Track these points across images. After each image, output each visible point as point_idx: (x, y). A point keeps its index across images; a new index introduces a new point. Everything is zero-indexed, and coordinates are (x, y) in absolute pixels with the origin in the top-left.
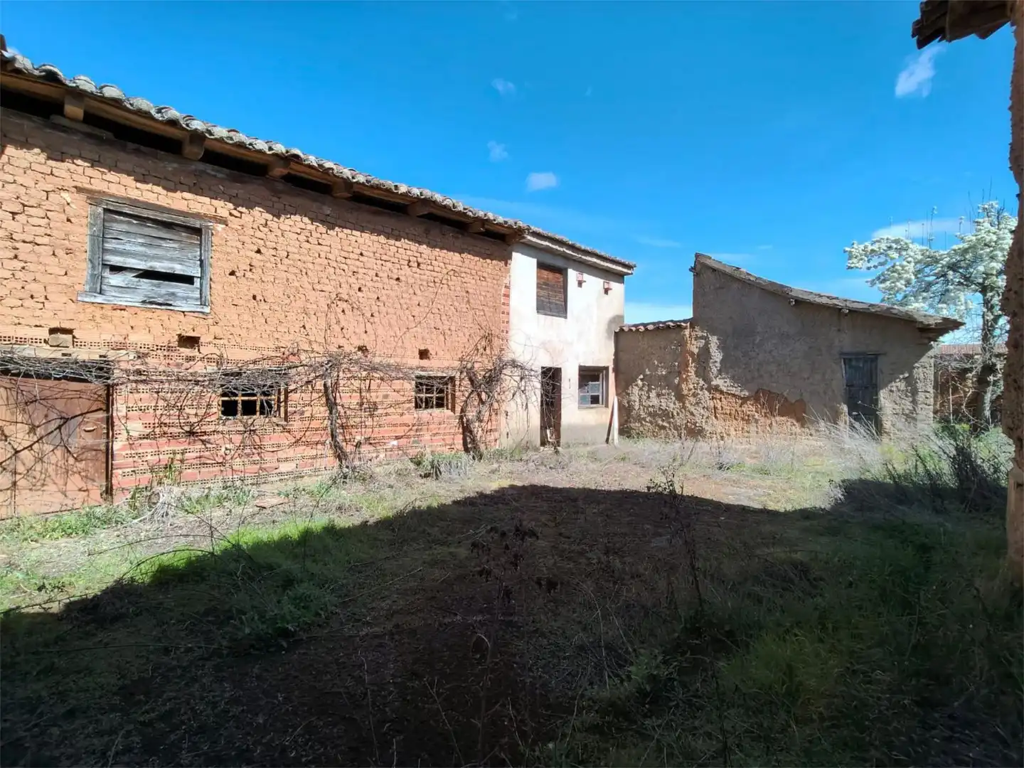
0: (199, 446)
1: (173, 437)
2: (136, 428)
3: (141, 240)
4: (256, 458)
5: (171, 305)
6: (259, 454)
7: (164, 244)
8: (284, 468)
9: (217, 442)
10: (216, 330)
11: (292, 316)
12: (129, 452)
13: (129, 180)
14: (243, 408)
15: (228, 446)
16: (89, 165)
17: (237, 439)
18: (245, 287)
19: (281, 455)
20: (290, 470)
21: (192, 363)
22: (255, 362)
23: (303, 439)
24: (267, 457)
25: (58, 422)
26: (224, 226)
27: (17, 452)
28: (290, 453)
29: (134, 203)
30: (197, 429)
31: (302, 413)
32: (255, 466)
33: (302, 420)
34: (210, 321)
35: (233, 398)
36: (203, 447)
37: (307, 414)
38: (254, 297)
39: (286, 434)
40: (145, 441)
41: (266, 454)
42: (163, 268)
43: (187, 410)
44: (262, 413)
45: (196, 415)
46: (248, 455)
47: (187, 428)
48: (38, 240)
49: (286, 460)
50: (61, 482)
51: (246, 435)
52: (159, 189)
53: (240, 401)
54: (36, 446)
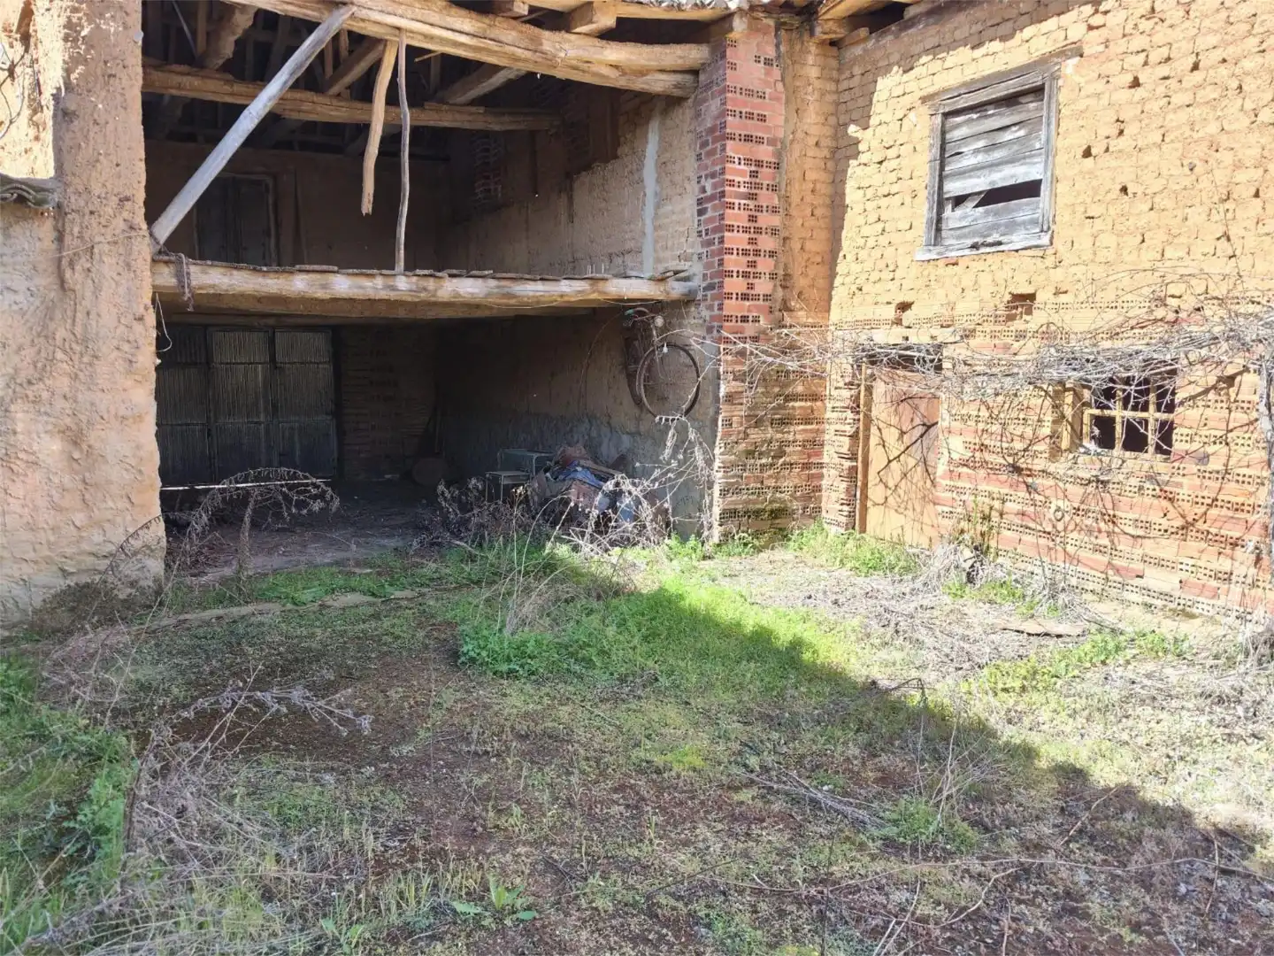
0: (1023, 493)
1: (995, 470)
2: (958, 446)
3: (981, 144)
4: (1104, 541)
5: (1000, 243)
6: (1109, 534)
7: (1007, 136)
8: (1159, 580)
9: (1047, 493)
10: (1058, 275)
12: (948, 482)
15: (1060, 503)
17: (1076, 491)
18: (1111, 172)
19: (1149, 547)
20: (1166, 588)
21: (1022, 342)
22: (1114, 335)
23: (1200, 525)
24: (1124, 545)
25: (921, 430)
26: (1078, 59)
27: (890, 461)
28: (1167, 548)
29: (972, 87)
30: (1022, 463)
31: (1205, 458)
32: (1098, 556)
33: (1202, 475)
34: (1050, 261)
35: (1107, 412)
36: (1027, 495)
37: (1215, 464)
38: (1124, 190)
39: (1165, 503)
40: (965, 470)
41: (1122, 537)
42: (1004, 179)
43: (1011, 428)
44: (1128, 446)
45: (1022, 436)
46: (1090, 531)
47: (1010, 460)
49: (1160, 563)
50: (918, 509)
51: (1090, 489)
52: (996, 46)
53: (1118, 420)
54: (902, 458)
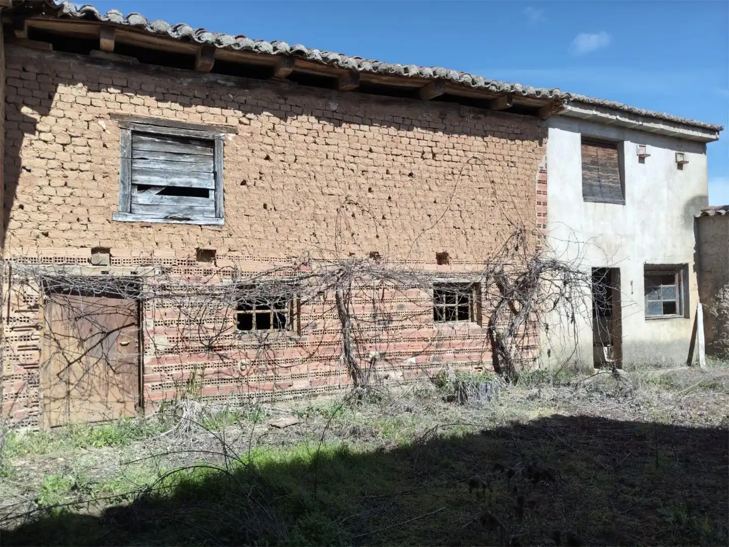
0: (217, 360)
1: (196, 351)
2: (162, 342)
3: (162, 158)
4: (271, 374)
5: (189, 219)
6: (273, 370)
7: (181, 158)
8: (300, 384)
9: (234, 357)
10: (230, 241)
11: (302, 224)
12: (156, 366)
13: (151, 101)
14: (257, 321)
15: (244, 361)
16: (119, 91)
17: (252, 353)
18: (256, 196)
19: (294, 370)
20: (303, 387)
21: (209, 276)
22: (268, 273)
23: (317, 354)
24: (281, 373)
25: (100, 337)
26: (235, 135)
27: (70, 364)
28: (303, 368)
29: (157, 122)
30: (215, 344)
31: (315, 326)
32: (268, 383)
33: (314, 333)
34: (225, 234)
35: (248, 312)
36: (221, 361)
37: (320, 327)
38: (265, 206)
39: (300, 349)
40: (170, 355)
41: (280, 370)
42: (181, 183)
43: (206, 325)
44: (275, 327)
45: (214, 329)
46: (263, 371)
47: (206, 343)
48: (83, 167)
49: (301, 376)
50: (103, 393)
51: (261, 350)
52: (176, 106)
53: (254, 315)
54: (83, 359)
